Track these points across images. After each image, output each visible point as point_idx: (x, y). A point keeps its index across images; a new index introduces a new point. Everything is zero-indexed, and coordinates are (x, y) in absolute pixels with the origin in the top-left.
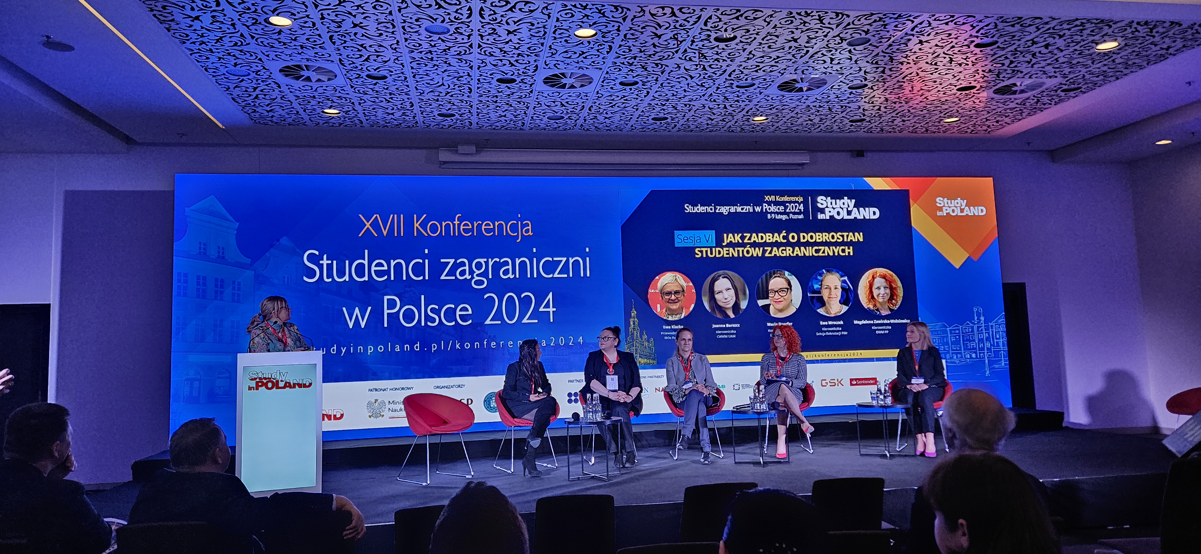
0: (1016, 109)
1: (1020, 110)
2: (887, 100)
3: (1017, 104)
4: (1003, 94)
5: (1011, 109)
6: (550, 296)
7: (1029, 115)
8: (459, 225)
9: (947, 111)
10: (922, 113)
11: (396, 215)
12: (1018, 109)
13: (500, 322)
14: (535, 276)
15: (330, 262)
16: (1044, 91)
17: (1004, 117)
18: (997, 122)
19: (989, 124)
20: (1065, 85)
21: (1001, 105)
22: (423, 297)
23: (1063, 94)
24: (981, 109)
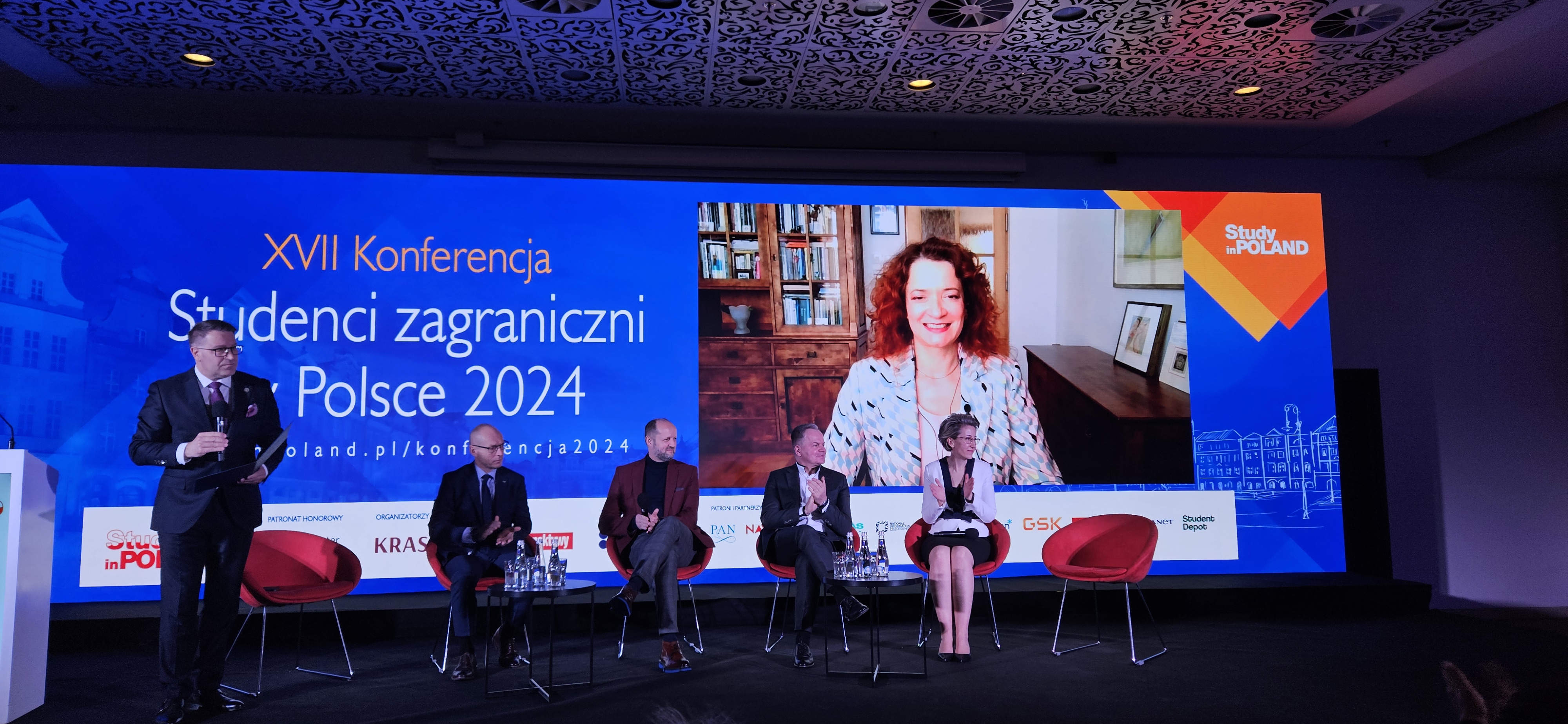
0: (1356, 68)
1: (1365, 69)
2: (1127, 44)
3: (1357, 56)
4: (1330, 35)
5: (1348, 67)
6: (577, 372)
7: (1381, 80)
8: (430, 255)
9: (1236, 71)
10: (1193, 74)
11: (325, 237)
12: (1359, 68)
13: (490, 413)
14: (553, 339)
15: (213, 309)
16: (1401, 29)
17: (1337, 85)
18: (1327, 94)
19: (1314, 99)
20: (1439, 14)
21: (1329, 59)
22: (364, 369)
23: (1435, 35)
24: (1294, 67)
